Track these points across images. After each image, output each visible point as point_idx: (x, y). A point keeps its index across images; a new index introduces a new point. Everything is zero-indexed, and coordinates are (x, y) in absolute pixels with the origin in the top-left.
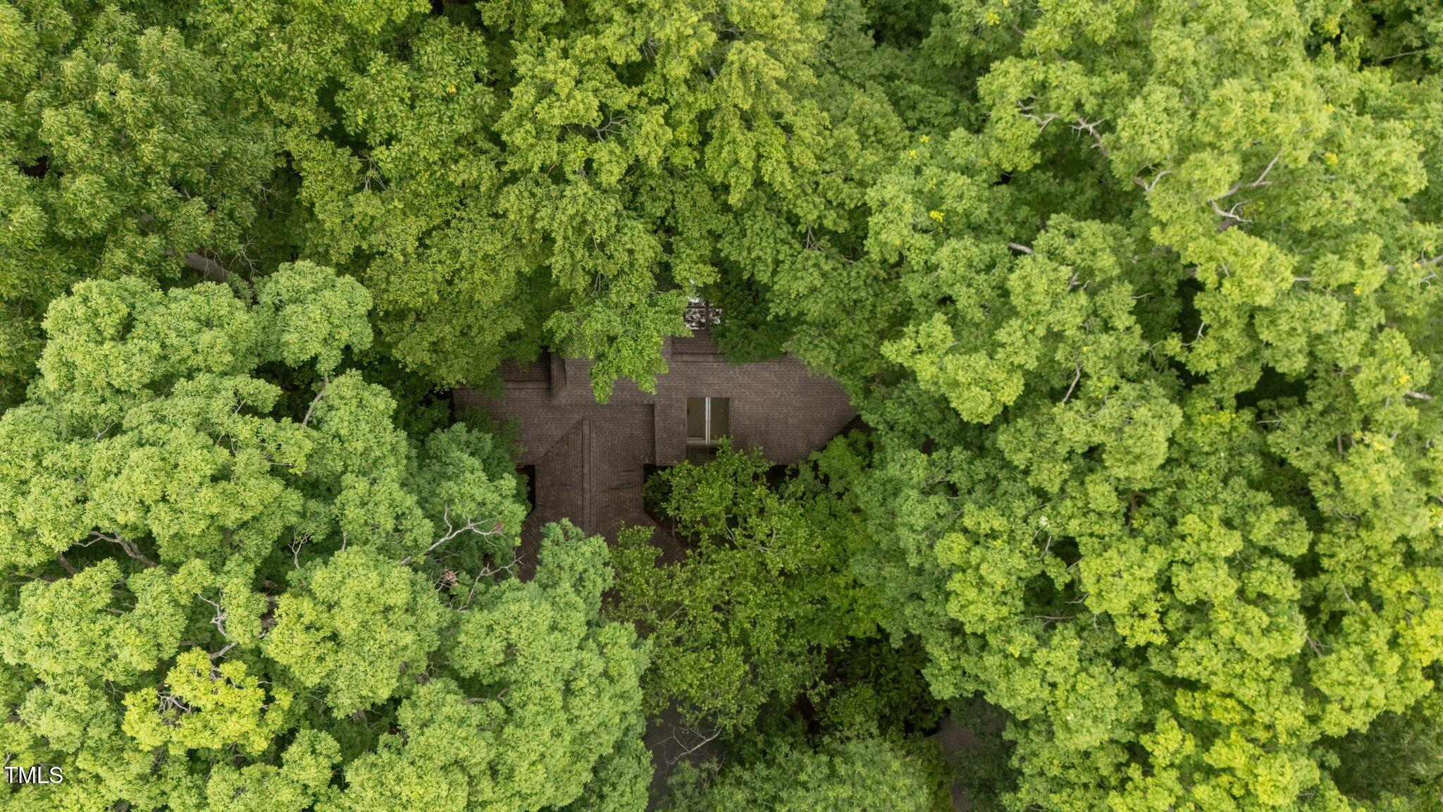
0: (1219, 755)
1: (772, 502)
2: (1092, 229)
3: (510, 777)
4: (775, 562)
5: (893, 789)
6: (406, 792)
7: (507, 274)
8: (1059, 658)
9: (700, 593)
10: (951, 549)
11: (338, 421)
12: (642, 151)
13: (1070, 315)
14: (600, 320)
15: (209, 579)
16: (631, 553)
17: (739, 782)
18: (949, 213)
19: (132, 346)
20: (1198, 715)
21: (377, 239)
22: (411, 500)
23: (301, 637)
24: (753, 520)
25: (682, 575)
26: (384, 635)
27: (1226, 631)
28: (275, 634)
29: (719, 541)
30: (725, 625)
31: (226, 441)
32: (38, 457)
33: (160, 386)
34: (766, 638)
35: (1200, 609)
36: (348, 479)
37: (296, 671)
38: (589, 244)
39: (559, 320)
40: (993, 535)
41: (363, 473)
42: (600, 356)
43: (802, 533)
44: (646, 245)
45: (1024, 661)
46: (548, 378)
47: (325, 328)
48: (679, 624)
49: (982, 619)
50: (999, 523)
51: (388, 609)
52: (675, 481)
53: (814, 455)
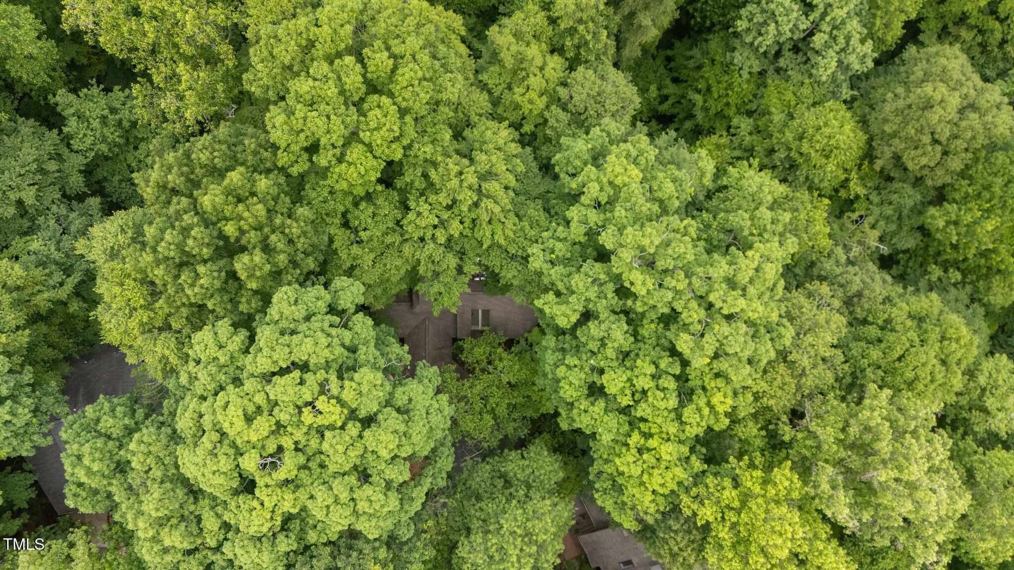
0: (652, 443)
1: (504, 355)
2: (598, 265)
3: (410, 438)
4: (505, 379)
5: (544, 462)
6: (381, 438)
7: (403, 272)
8: (596, 409)
9: (474, 391)
10: (561, 371)
11: (357, 328)
12: (452, 233)
13: (592, 294)
14: (436, 288)
15: (326, 376)
16: (447, 375)
17: (488, 463)
18: (557, 256)
19: (299, 307)
20: (647, 430)
21: (358, 262)
22: (378, 353)
23: (353, 393)
24: (497, 362)
25: (467, 384)
26: (375, 393)
27: (650, 399)
28: (345, 391)
29: (483, 371)
30: (485, 406)
31: (329, 335)
32: (277, 340)
33: (307, 319)
34: (502, 410)
35: (644, 392)
36: (360, 346)
37: (349, 403)
38: (433, 262)
39: (421, 287)
40: (575, 366)
41: (364, 344)
42: (436, 300)
43: (517, 367)
44: (452, 261)
45: (586, 411)
46: (411, 300)
47: (352, 299)
48: (466, 404)
49: (572, 396)
50: (577, 362)
51: (375, 386)
52: (465, 346)
53: (526, 335)
